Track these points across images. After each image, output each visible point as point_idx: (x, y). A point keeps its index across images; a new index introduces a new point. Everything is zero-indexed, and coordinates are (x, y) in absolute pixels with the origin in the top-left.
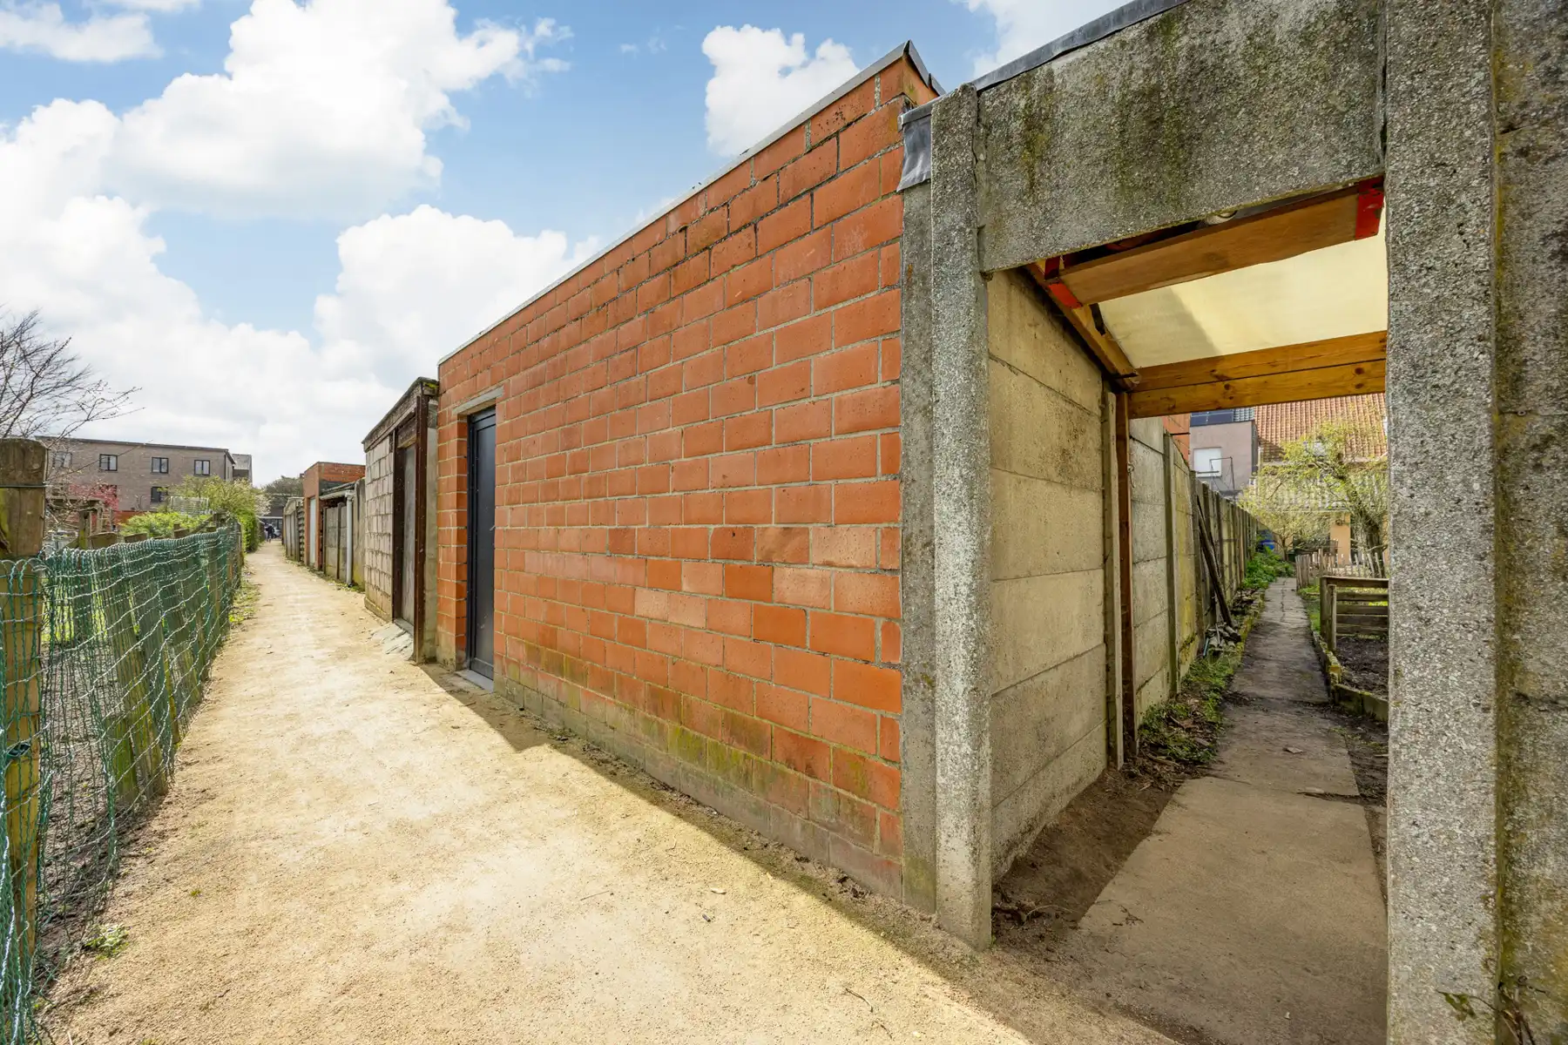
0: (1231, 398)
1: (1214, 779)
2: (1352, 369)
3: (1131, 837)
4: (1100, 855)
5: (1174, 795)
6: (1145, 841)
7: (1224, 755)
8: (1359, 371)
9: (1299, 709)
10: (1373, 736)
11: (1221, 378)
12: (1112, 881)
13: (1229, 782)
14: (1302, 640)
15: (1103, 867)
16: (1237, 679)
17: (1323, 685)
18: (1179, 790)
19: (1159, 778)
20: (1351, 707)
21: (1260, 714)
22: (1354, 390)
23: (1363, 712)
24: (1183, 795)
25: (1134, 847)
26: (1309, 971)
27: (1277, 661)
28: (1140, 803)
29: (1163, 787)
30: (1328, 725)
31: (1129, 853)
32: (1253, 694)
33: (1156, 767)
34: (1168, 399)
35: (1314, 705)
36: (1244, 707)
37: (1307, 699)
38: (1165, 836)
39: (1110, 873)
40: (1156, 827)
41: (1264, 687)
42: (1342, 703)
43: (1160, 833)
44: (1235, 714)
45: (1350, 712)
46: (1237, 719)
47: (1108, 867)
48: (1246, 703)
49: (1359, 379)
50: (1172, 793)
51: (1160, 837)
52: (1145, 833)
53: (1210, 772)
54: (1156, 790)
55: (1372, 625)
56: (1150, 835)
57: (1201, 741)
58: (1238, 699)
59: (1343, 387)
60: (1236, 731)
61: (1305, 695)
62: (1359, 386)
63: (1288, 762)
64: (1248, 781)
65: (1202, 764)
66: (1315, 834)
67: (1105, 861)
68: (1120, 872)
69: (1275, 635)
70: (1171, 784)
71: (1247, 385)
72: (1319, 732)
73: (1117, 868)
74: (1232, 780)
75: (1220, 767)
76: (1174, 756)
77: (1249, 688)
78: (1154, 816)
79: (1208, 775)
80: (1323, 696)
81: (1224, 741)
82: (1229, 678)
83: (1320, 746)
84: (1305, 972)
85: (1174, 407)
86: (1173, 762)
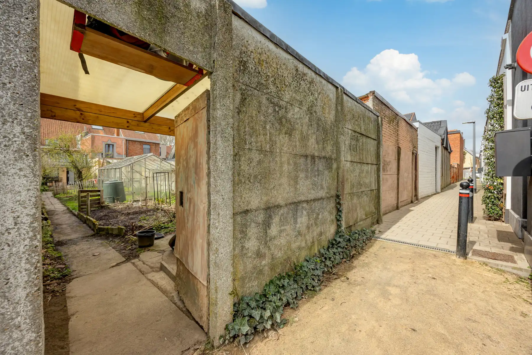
0: (83, 119)
1: (77, 279)
2: (126, 121)
3: (62, 326)
4: (54, 346)
5: (67, 295)
6: (70, 323)
7: (73, 267)
8: (128, 122)
9: (87, 239)
10: (116, 240)
11: (79, 110)
12: (70, 353)
13: (84, 277)
14: (69, 215)
15: (60, 350)
16: (54, 235)
17: (89, 228)
18: (67, 291)
19: (53, 291)
20: (104, 233)
21: (74, 246)
22: (126, 128)
23: (108, 233)
24: (70, 292)
25: (68, 329)
26: (158, 321)
27: (66, 224)
28: (53, 308)
29: (58, 294)
30: (100, 241)
31: (67, 334)
32: (66, 239)
33: (48, 287)
34: (51, 111)
35: (91, 236)
36: (65, 246)
37: (88, 235)
38: (77, 314)
39: (65, 350)
40: (70, 312)
41: (68, 235)
42: (100, 233)
43: (74, 315)
44: (64, 250)
45: (104, 235)
46: (67, 251)
47: (62, 348)
48: (65, 244)
49: (128, 125)
50: (64, 294)
51: (75, 316)
52: (68, 319)
53: (73, 277)
54: (55, 298)
55: (96, 205)
56: (70, 318)
57: (59, 266)
58: (60, 244)
59: (122, 126)
60: (70, 256)
61: (85, 234)
62: (128, 127)
63: (97, 259)
64: (90, 272)
65: (68, 275)
66: (125, 278)
67: (59, 347)
68: (70, 345)
69: (57, 214)
70: (61, 291)
71: (90, 116)
72: (99, 245)
73: (68, 344)
74: (84, 275)
75: (75, 273)
76: (54, 278)
77: (63, 238)
78: (65, 309)
79: (73, 279)
80: (92, 232)
81: (69, 262)
82: (51, 236)
83: (102, 250)
84: (158, 322)
85: (55, 116)
86: (55, 281)
